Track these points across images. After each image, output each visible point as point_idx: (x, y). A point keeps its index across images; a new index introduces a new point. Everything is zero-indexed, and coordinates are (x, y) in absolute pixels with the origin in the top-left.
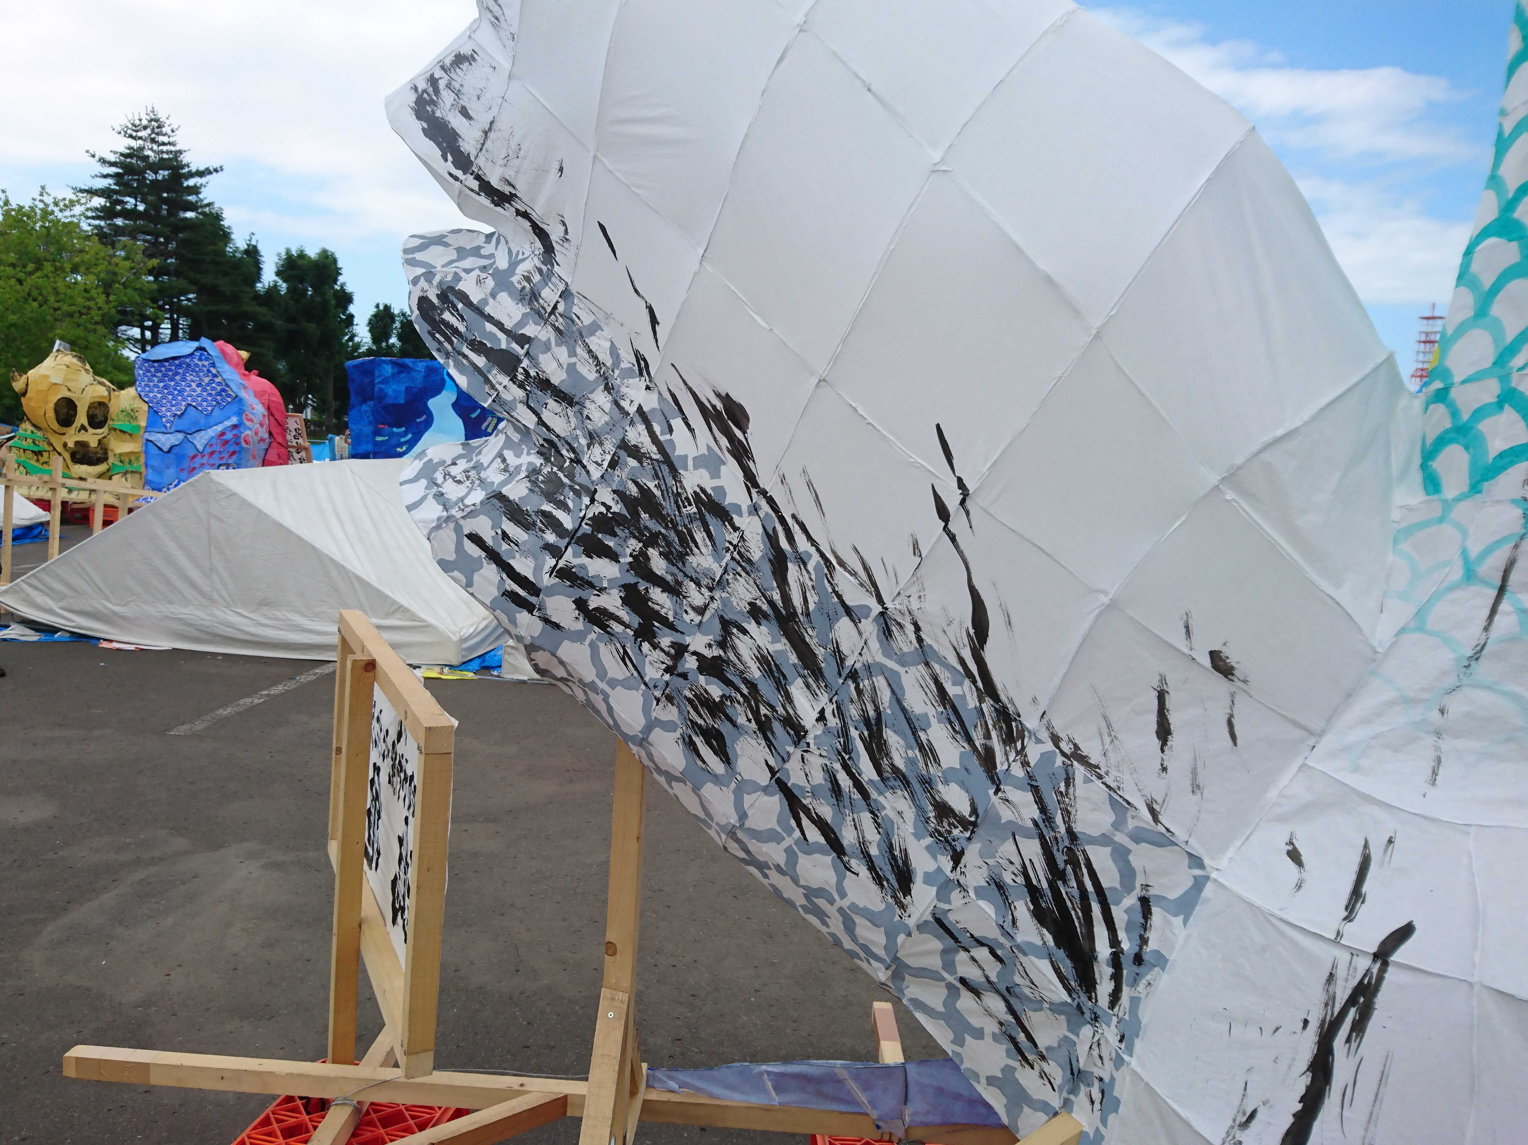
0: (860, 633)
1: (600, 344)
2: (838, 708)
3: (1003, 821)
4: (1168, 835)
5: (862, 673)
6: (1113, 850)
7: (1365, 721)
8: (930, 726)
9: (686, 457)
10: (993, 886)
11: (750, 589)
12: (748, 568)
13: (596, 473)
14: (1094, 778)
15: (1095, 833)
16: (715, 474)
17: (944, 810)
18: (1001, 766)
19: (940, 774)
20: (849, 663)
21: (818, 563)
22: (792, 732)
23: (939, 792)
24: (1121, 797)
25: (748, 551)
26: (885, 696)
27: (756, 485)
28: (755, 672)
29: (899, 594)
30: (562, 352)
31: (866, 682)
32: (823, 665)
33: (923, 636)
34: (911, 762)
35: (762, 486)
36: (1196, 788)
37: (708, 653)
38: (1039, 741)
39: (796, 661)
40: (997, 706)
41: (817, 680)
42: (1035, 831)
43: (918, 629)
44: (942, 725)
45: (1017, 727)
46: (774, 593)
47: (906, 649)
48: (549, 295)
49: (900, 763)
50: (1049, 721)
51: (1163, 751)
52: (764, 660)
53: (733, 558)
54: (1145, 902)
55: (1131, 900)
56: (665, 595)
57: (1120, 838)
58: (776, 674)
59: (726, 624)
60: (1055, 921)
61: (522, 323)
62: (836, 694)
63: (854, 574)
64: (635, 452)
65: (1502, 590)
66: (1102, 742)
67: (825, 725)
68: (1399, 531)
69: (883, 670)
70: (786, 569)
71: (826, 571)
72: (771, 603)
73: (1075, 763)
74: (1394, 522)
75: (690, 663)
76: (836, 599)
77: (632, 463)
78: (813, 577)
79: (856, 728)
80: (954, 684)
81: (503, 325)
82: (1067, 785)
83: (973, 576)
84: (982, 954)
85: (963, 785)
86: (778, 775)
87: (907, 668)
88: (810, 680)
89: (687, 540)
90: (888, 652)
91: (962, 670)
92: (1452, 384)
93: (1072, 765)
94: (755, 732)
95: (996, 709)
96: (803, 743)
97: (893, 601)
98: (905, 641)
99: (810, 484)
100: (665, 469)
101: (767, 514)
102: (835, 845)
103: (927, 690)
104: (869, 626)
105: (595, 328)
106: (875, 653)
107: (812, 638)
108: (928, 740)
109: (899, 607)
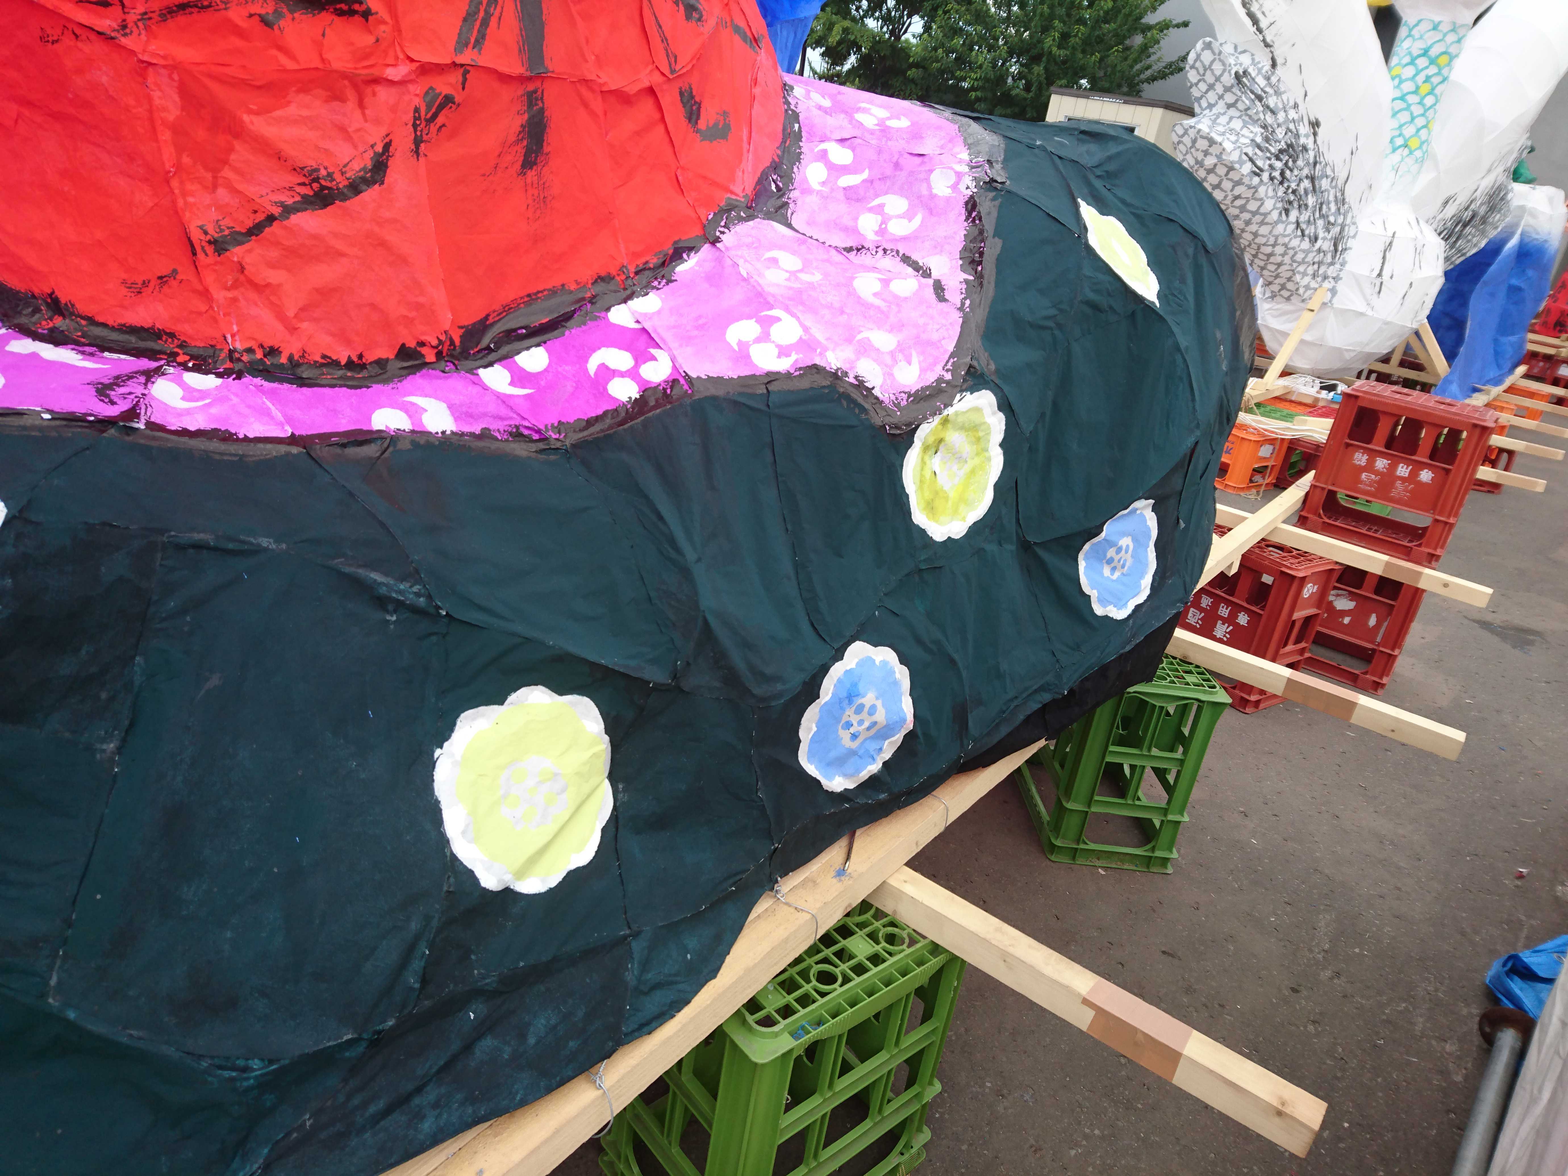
13: (1281, 136)
28: (1302, 193)
30: (1274, 98)
31: (1323, 193)
35: (1317, 143)
44: (1334, 202)
48: (1273, 79)
49: (1323, 212)
53: (1306, 161)
58: (1306, 193)
61: (1265, 87)
63: (1327, 166)
64: (1290, 131)
69: (1327, 190)
70: (1316, 164)
75: (1289, 191)
77: (1289, 134)
81: (1260, 86)
87: (1332, 190)
89: (1298, 157)
97: (1333, 173)
98: (1333, 183)
99: (1326, 143)
100: (1297, 136)
104: (1328, 179)
105: (1284, 92)
106: (1328, 187)
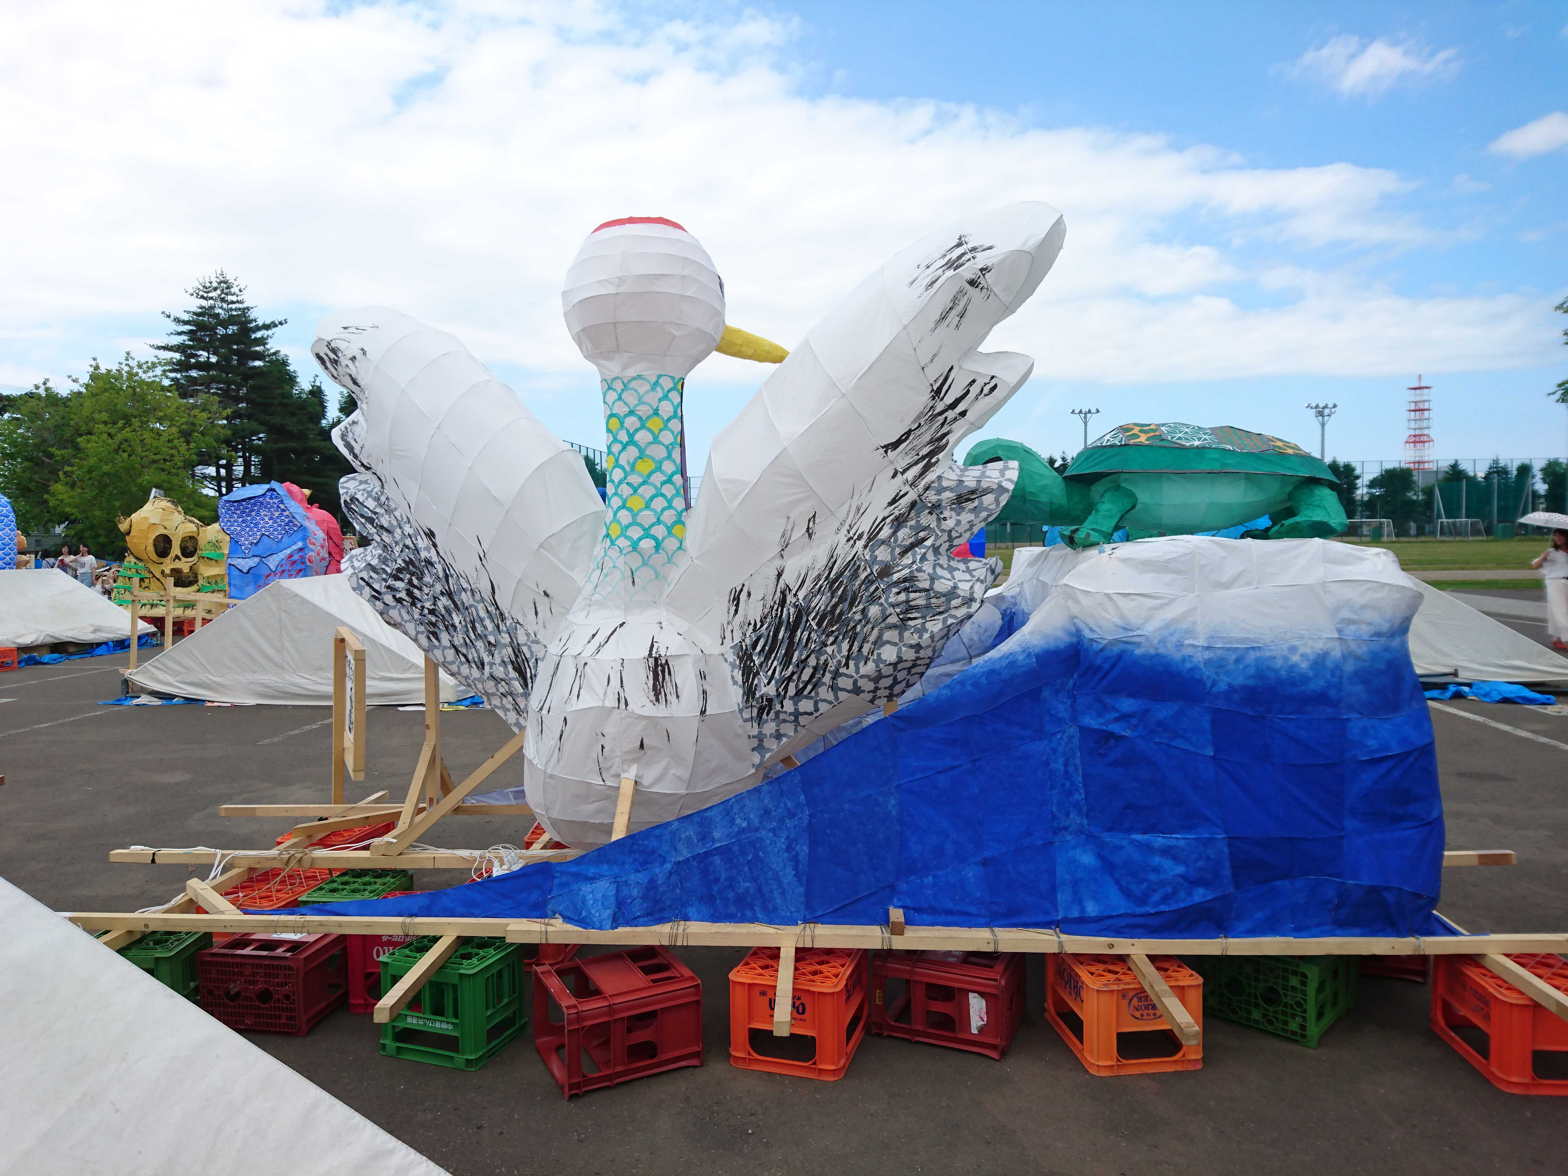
0: (467, 596)
1: (396, 514)
3: (503, 643)
6: (528, 647)
7: (577, 605)
9: (421, 548)
10: (503, 662)
11: (440, 586)
12: (439, 580)
13: (397, 554)
14: (522, 628)
15: (523, 643)
16: (429, 553)
17: (490, 643)
18: (502, 629)
19: (488, 634)
20: (465, 605)
21: (456, 577)
22: (454, 629)
23: (488, 638)
24: (528, 632)
25: (438, 574)
26: (474, 612)
27: (439, 555)
28: (443, 612)
29: (475, 583)
30: (387, 517)
31: (470, 611)
32: (459, 606)
34: (482, 631)
35: (441, 555)
36: (545, 627)
37: (431, 608)
39: (453, 606)
43: (480, 593)
45: (504, 616)
46: (446, 586)
48: (383, 499)
49: (479, 633)
50: (510, 613)
51: (536, 619)
52: (445, 608)
53: (435, 577)
54: (536, 659)
55: (533, 660)
56: (418, 591)
57: (529, 643)
59: (435, 598)
60: (518, 669)
61: (375, 508)
62: (463, 614)
63: (464, 579)
64: (407, 547)
66: (523, 618)
67: (462, 625)
69: (473, 606)
70: (449, 579)
71: (458, 579)
72: (446, 590)
75: (426, 611)
76: (461, 587)
77: (407, 550)
80: (489, 607)
81: (370, 509)
82: (516, 631)
83: (490, 576)
84: (503, 683)
85: (493, 635)
86: (452, 643)
87: (479, 605)
89: (423, 573)
90: (474, 600)
91: (491, 603)
94: (445, 631)
95: (499, 612)
96: (457, 632)
97: (473, 585)
98: (478, 597)
100: (416, 552)
101: (443, 563)
102: (468, 661)
103: (484, 610)
104: (469, 593)
105: (395, 509)
106: (471, 602)
108: (485, 624)
109: (475, 587)
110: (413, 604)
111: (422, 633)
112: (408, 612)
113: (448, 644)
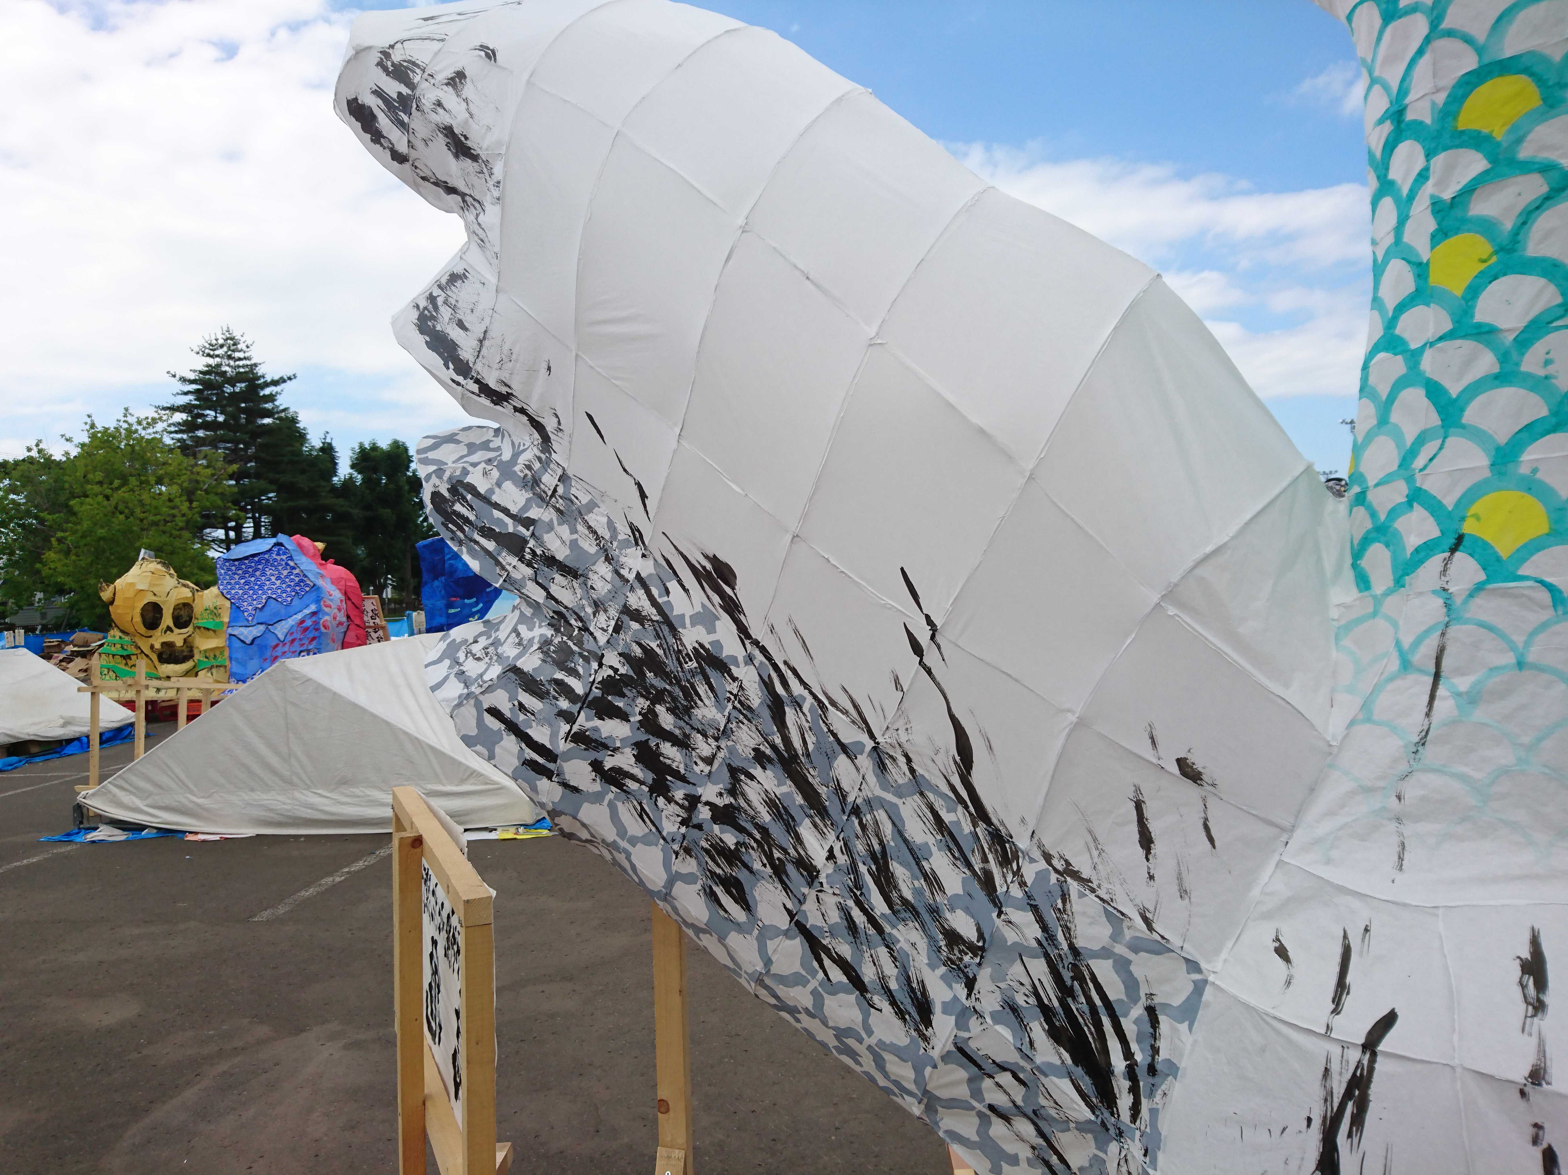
0: (858, 769)
1: (597, 520)
2: (846, 844)
3: (1009, 944)
4: (1163, 942)
5: (864, 809)
6: (1114, 962)
7: (1331, 813)
8: (931, 855)
9: (683, 615)
10: (1008, 1010)
11: (754, 735)
12: (749, 715)
13: (602, 639)
14: (1087, 892)
15: (1096, 947)
16: (711, 630)
17: (953, 938)
18: (1001, 889)
19: (946, 902)
20: (850, 799)
21: (812, 705)
22: (805, 873)
23: (947, 919)
24: (1115, 908)
25: (748, 699)
26: (887, 829)
27: (749, 636)
28: (765, 816)
29: (888, 728)
30: (564, 531)
31: (869, 817)
32: (827, 803)
33: (915, 767)
34: (918, 892)
35: (754, 637)
36: (1183, 893)
37: (720, 802)
38: (1032, 860)
39: (802, 802)
40: (990, 830)
41: (823, 819)
42: (1040, 951)
43: (909, 760)
44: (943, 853)
45: (1011, 848)
46: (775, 737)
47: (900, 781)
48: (549, 480)
49: (908, 894)
50: (1039, 840)
51: (1148, 860)
52: (772, 804)
53: (734, 707)
54: (1151, 1011)
55: (1138, 1011)
56: (675, 748)
57: (1120, 949)
58: (785, 817)
59: (734, 772)
60: (1070, 1038)
61: (526, 507)
62: (842, 831)
63: (845, 712)
64: (636, 616)
65: (1437, 676)
66: (1091, 855)
67: (835, 863)
68: (1338, 628)
69: (883, 804)
70: (784, 713)
71: (820, 712)
72: (774, 747)
73: (1068, 879)
74: (1333, 620)
75: (704, 813)
76: (832, 738)
77: (635, 626)
78: (809, 719)
79: (864, 864)
80: (948, 811)
81: (509, 510)
82: (1064, 902)
83: (952, 705)
84: (1005, 1078)
85: (967, 911)
86: (796, 918)
87: (904, 800)
88: (817, 820)
89: (690, 694)
90: (885, 785)
91: (954, 797)
92: (1368, 487)
93: (1066, 882)
94: (771, 877)
95: (989, 833)
96: (816, 884)
97: (883, 735)
98: (899, 774)
99: (796, 632)
100: (665, 629)
101: (761, 663)
102: (857, 982)
103: (925, 819)
104: (865, 762)
105: (592, 506)
106: (873, 788)
107: (814, 778)
108: (932, 869)
109: (889, 741)
110: (660, 789)
111: (689, 879)
112: (642, 814)
113: (784, 922)
